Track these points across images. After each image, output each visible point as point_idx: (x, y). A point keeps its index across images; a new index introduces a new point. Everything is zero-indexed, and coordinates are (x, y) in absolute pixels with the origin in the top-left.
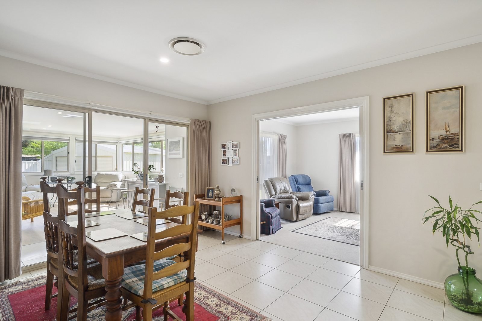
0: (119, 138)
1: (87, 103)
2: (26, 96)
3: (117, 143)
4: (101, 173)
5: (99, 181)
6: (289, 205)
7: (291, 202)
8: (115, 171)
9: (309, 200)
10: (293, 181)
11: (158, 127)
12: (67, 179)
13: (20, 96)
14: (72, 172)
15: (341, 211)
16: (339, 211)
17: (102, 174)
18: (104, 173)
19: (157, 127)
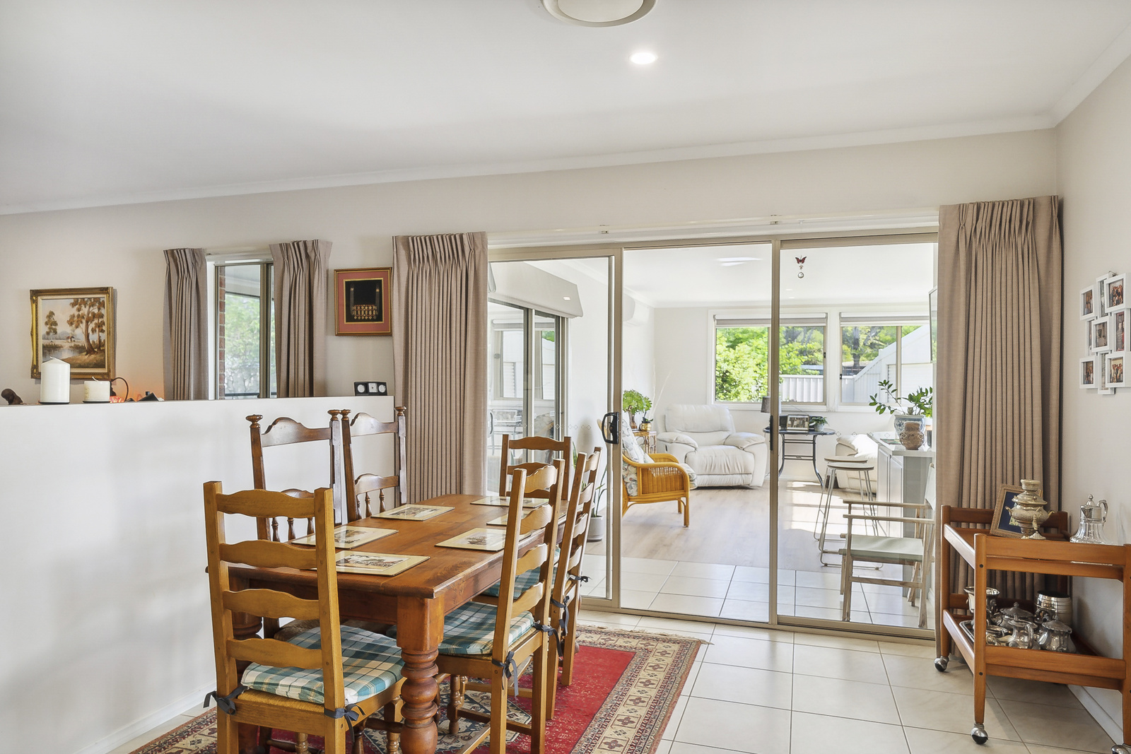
1: (602, 232)
2: (492, 245)
11: (803, 261)
13: (483, 247)
14: (827, 406)
19: (799, 261)
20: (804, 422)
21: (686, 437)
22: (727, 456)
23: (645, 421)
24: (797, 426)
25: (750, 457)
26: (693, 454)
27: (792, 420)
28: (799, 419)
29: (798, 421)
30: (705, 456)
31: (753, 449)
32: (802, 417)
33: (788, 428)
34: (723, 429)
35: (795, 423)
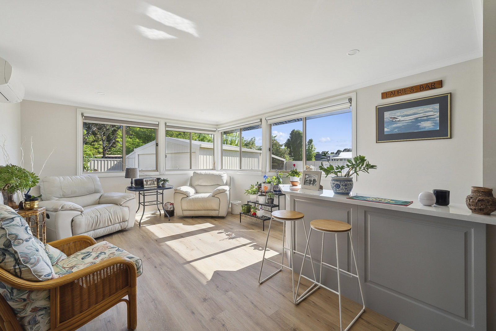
0: (217, 125)
3: (215, 131)
4: (199, 172)
5: (197, 183)
8: (212, 169)
12: (158, 183)
14: (162, 171)
17: (201, 174)
18: (203, 172)
20: (154, 182)
21: (69, 203)
22: (109, 212)
23: (29, 198)
24: (150, 185)
25: (126, 209)
26: (80, 217)
27: (147, 181)
28: (151, 180)
29: (150, 182)
30: (91, 217)
31: (128, 204)
32: (152, 179)
33: (145, 186)
34: (96, 192)
35: (149, 183)
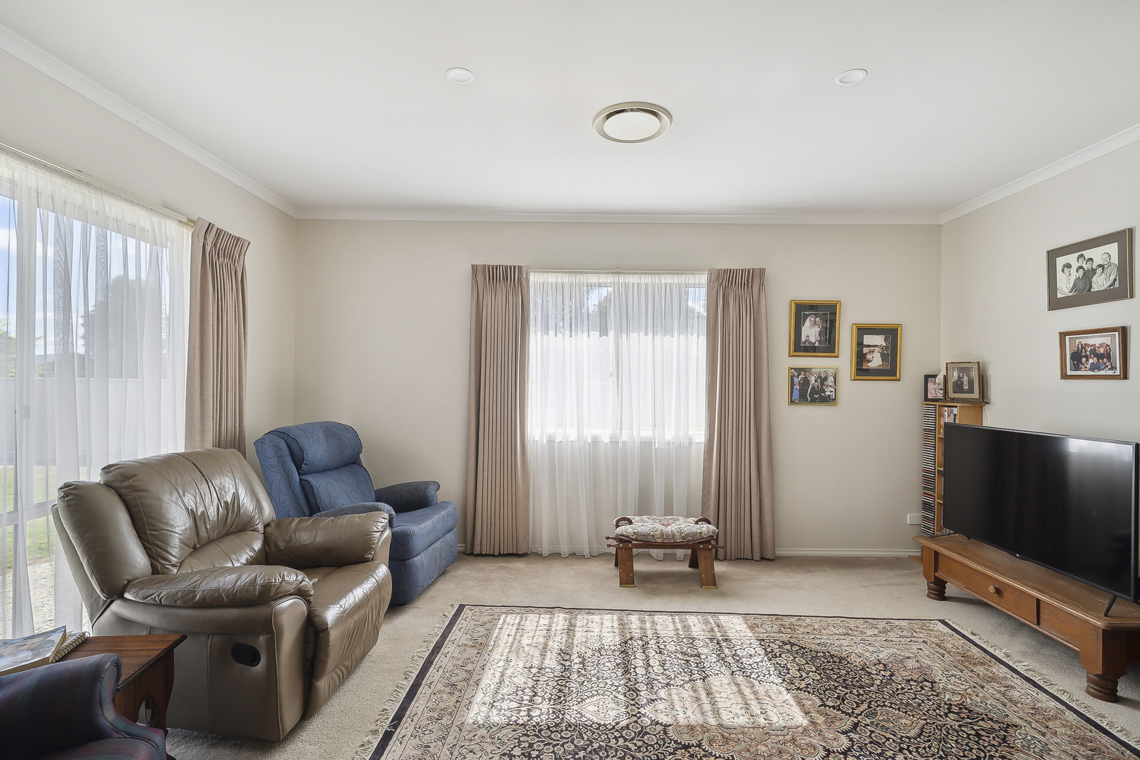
6: (249, 641)
7: (269, 627)
9: (367, 560)
10: (280, 458)
15: (481, 555)
16: (471, 554)
